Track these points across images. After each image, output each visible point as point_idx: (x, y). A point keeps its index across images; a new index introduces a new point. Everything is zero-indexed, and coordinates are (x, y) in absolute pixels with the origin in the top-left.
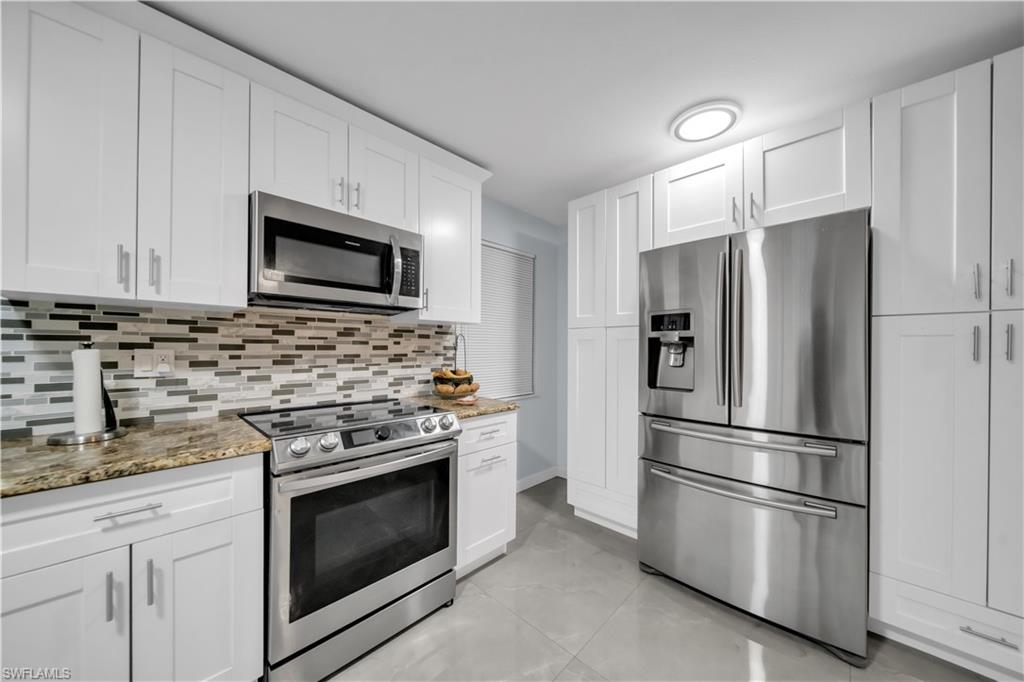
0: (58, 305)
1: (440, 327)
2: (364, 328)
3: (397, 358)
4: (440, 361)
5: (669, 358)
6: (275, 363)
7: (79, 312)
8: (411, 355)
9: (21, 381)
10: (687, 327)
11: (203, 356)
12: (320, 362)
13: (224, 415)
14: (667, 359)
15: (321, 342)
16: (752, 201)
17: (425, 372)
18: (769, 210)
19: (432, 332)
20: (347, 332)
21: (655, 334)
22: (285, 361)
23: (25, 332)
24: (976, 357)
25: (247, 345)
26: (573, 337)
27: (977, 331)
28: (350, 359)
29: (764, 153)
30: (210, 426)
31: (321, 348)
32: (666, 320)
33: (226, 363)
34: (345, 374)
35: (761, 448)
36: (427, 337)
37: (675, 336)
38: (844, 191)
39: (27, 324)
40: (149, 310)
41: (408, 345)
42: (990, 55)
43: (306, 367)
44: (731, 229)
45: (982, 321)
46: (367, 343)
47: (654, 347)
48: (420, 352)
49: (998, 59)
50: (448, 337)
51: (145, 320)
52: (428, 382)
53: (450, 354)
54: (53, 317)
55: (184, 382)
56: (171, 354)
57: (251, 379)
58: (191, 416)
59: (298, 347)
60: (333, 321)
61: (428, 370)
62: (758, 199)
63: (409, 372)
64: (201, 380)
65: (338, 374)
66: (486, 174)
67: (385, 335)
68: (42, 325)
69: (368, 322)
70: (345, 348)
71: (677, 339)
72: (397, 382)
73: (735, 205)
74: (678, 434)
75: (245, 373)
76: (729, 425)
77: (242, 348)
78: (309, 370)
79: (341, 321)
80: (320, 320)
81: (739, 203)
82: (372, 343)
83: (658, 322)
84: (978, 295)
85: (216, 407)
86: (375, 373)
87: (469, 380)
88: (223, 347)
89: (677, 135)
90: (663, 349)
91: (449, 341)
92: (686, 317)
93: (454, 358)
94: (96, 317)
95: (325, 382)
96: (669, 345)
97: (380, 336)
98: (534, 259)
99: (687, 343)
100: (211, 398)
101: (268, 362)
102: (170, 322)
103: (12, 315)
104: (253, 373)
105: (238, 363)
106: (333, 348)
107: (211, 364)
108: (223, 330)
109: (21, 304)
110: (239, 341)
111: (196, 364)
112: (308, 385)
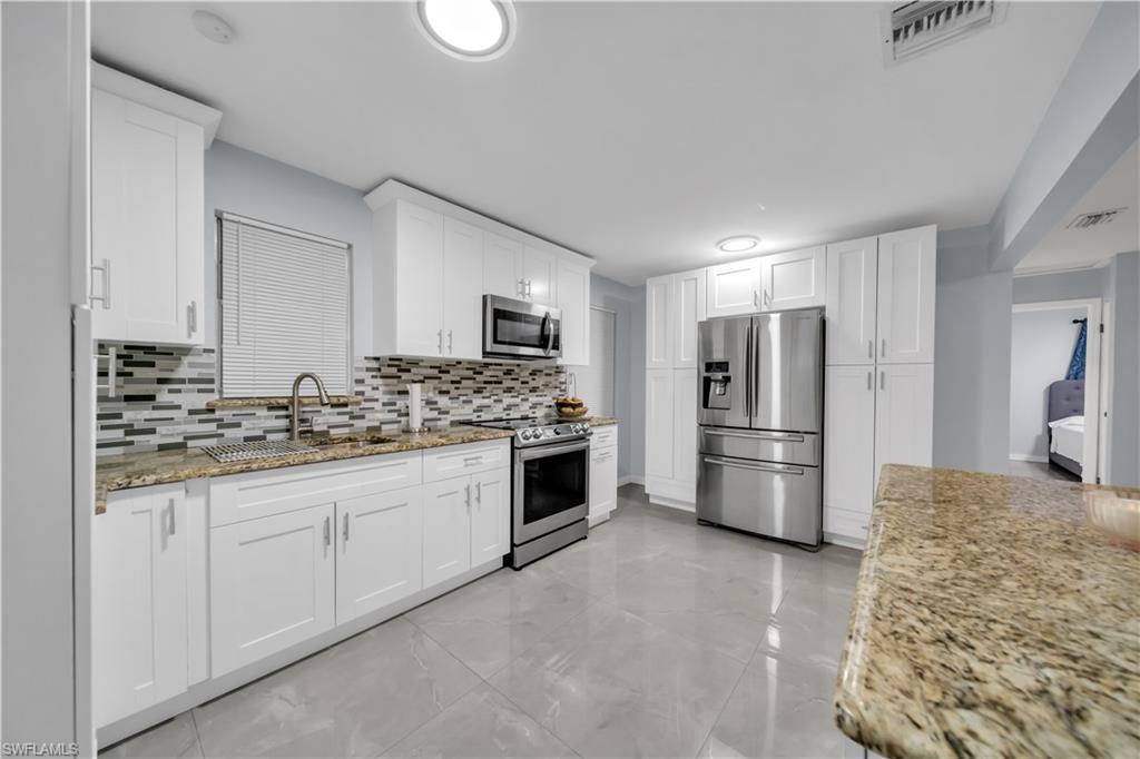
0: (391, 359)
1: (557, 367)
2: (517, 370)
3: (534, 390)
4: (557, 392)
5: (716, 389)
6: (475, 392)
7: (397, 363)
8: (541, 388)
9: (377, 400)
10: (727, 370)
11: (444, 388)
12: (495, 392)
13: (453, 423)
14: (715, 390)
15: (495, 379)
16: (766, 294)
17: (549, 400)
18: (775, 300)
19: (552, 372)
20: (508, 373)
21: (706, 374)
22: (478, 391)
23: (378, 374)
24: (869, 387)
25: (463, 381)
26: (649, 374)
27: (870, 375)
28: (509, 390)
29: (773, 266)
30: (446, 430)
31: (496, 383)
32: (714, 366)
33: (454, 393)
34: (508, 400)
35: (778, 440)
36: (550, 375)
37: (720, 376)
38: (813, 294)
39: (379, 370)
40: (422, 361)
41: (540, 381)
42: (878, 234)
43: (488, 395)
44: (753, 310)
45: (872, 369)
46: (517, 379)
47: (707, 382)
48: (546, 385)
49: (881, 236)
50: (563, 375)
51: (421, 367)
52: (550, 406)
53: (563, 387)
54: (389, 366)
55: (436, 403)
56: (432, 386)
57: (464, 402)
58: (439, 423)
59: (485, 382)
60: (501, 365)
61: (550, 398)
62: (769, 294)
63: (540, 399)
64: (443, 402)
65: (504, 400)
66: (592, 262)
67: (527, 374)
68: (386, 370)
69: (518, 365)
70: (507, 383)
71: (720, 378)
72: (534, 406)
73: (756, 295)
74: (722, 436)
75: (462, 398)
76: (750, 428)
77: (459, 382)
78: (489, 397)
79: (506, 365)
80: (496, 364)
81: (758, 293)
82: (521, 379)
83: (709, 367)
84: (870, 356)
85: (450, 418)
86: (495, 401)
87: (580, 405)
88: (453, 382)
89: (721, 248)
90: (713, 384)
91: (562, 378)
92: (727, 364)
93: (565, 390)
94: (404, 365)
96: (716, 381)
97: (525, 375)
98: (615, 314)
99: (727, 380)
100: (447, 413)
101: (471, 391)
102: (431, 367)
103: (374, 365)
104: (465, 398)
105: (459, 392)
106: (501, 383)
107: (447, 392)
108: (452, 372)
109: (377, 359)
110: (458, 379)
111: (441, 392)
112: (489, 406)
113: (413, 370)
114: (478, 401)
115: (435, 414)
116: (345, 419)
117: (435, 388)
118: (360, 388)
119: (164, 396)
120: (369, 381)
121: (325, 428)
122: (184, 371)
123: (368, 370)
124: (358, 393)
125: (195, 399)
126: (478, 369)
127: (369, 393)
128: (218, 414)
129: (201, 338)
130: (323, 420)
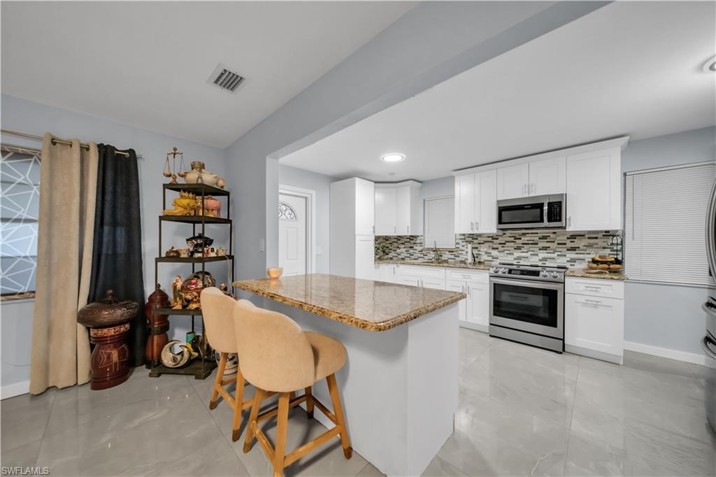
0: (469, 235)
1: (607, 232)
2: (552, 236)
3: (572, 249)
4: (607, 251)
6: (515, 249)
7: (472, 236)
8: (582, 248)
11: (495, 246)
12: (531, 249)
15: (532, 242)
19: (599, 235)
20: (544, 238)
22: (518, 248)
25: (507, 243)
28: (545, 248)
31: (532, 244)
33: (501, 249)
34: (543, 254)
36: (596, 238)
39: (465, 239)
40: (483, 235)
41: (581, 243)
43: (526, 251)
46: (554, 242)
48: (590, 246)
50: (616, 238)
51: (483, 237)
53: (618, 248)
54: (469, 237)
55: (491, 253)
56: (488, 245)
59: (523, 244)
60: (537, 233)
63: (581, 256)
64: (495, 253)
65: (539, 254)
67: (565, 238)
68: (467, 239)
69: (554, 233)
70: (543, 244)
72: (573, 261)
75: (506, 252)
77: (505, 244)
79: (540, 233)
80: (532, 233)
82: (557, 242)
86: (558, 255)
88: (500, 244)
91: (616, 240)
93: (621, 250)
94: (475, 237)
95: (534, 257)
97: (562, 239)
100: (497, 258)
101: (513, 249)
102: (488, 237)
103: (463, 237)
104: (508, 252)
105: (504, 248)
106: (537, 244)
107: (497, 249)
108: (500, 239)
109: (464, 235)
110: (504, 242)
111: (493, 248)
112: (527, 258)
113: (479, 239)
114: (517, 254)
115: (490, 258)
116: (453, 256)
117: (489, 247)
118: (457, 246)
119: (415, 247)
120: (461, 243)
121: (446, 259)
122: (418, 242)
123: (461, 239)
124: (457, 248)
125: (419, 248)
126: (517, 237)
127: (461, 248)
128: (423, 252)
129: (420, 233)
130: (446, 256)
